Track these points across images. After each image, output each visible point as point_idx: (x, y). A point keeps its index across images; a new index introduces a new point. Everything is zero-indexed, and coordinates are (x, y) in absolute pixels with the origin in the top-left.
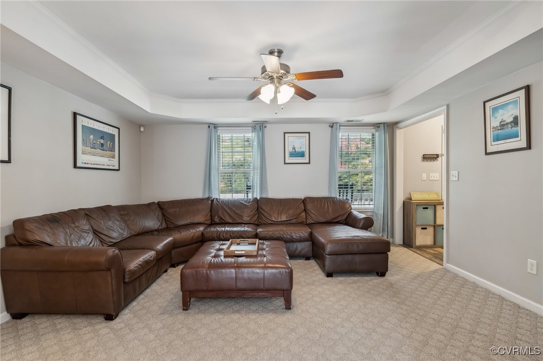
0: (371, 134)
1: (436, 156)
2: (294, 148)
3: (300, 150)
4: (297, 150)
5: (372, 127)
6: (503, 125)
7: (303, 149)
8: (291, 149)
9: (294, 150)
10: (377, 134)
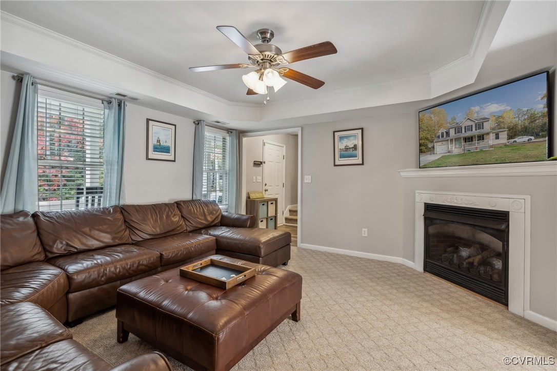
0: (222, 137)
1: (260, 163)
2: (159, 141)
3: (165, 144)
4: (162, 144)
5: (225, 131)
6: (347, 149)
7: (168, 144)
8: (155, 142)
9: (158, 144)
10: (228, 138)
